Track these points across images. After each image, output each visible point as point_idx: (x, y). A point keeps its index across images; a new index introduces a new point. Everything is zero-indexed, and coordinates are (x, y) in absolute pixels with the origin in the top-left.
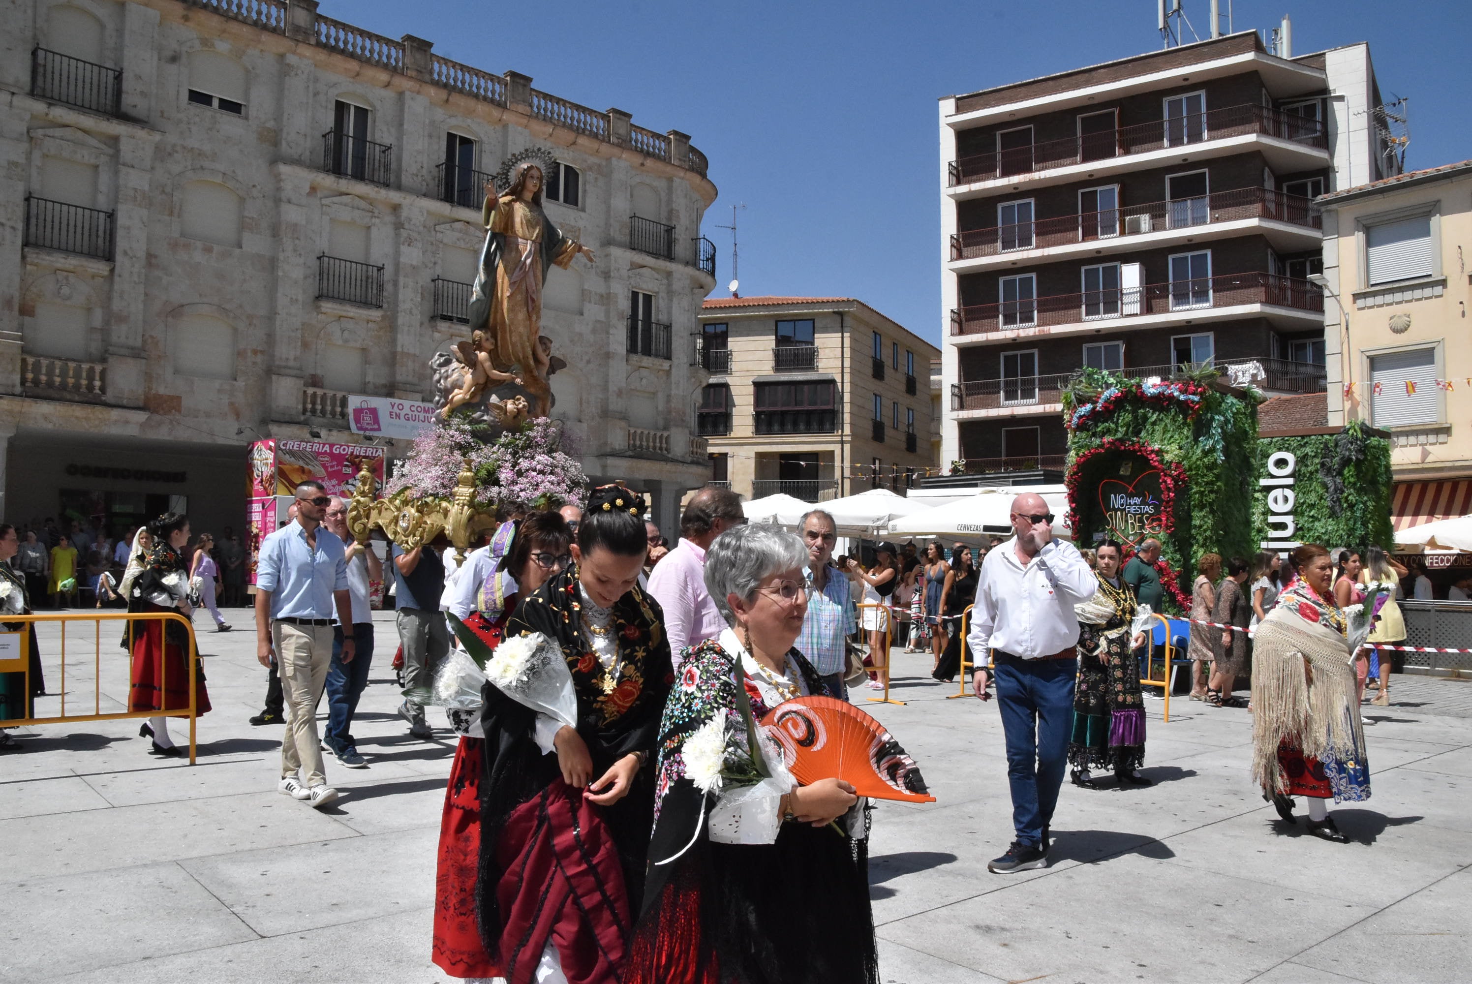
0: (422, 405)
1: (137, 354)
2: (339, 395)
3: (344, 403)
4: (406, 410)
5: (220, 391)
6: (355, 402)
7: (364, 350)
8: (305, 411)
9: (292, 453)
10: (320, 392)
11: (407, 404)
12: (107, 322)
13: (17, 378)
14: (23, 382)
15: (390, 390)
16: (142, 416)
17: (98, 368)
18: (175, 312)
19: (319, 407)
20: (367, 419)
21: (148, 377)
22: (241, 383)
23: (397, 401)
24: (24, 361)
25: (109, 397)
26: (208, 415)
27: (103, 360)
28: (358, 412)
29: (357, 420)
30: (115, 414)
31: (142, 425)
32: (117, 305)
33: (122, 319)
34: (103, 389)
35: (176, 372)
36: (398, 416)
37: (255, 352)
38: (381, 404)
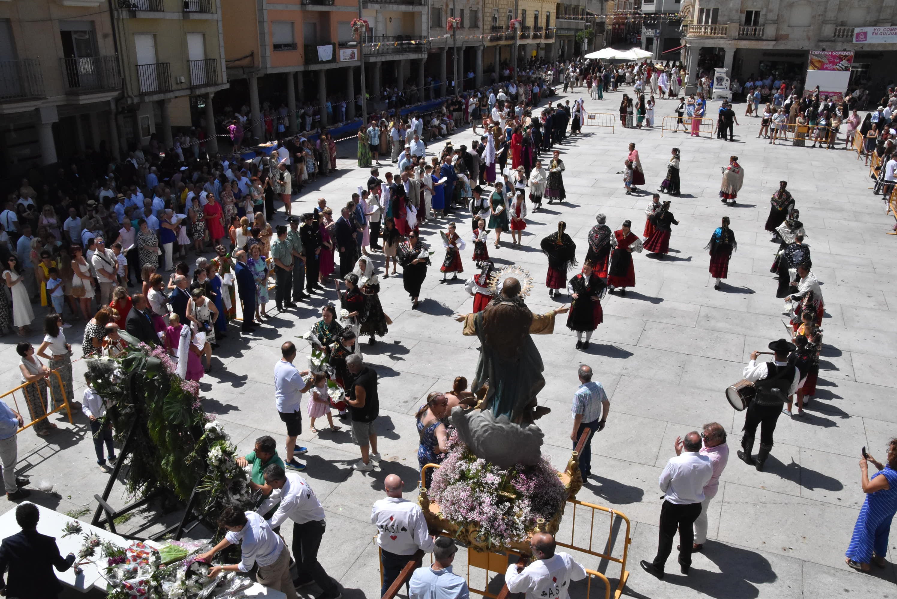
0: (890, 28)
1: (775, 22)
2: (851, 28)
3: (853, 31)
4: (882, 31)
5: (804, 31)
6: (857, 30)
7: (868, 8)
8: (835, 36)
9: (817, 56)
10: (842, 28)
11: (882, 28)
12: (767, 12)
13: (737, 34)
14: (739, 35)
15: (876, 23)
16: (774, 43)
17: (762, 28)
18: (791, 5)
19: (841, 34)
20: (862, 36)
21: (778, 29)
22: (812, 27)
23: (877, 28)
24: (740, 28)
25: (764, 38)
26: (798, 40)
27: (764, 25)
28: (858, 34)
29: (857, 37)
30: (765, 43)
31: (774, 45)
32: (770, 6)
33: (771, 11)
34: (763, 35)
35: (789, 26)
36: (876, 34)
37: (819, 15)
38: (869, 30)
